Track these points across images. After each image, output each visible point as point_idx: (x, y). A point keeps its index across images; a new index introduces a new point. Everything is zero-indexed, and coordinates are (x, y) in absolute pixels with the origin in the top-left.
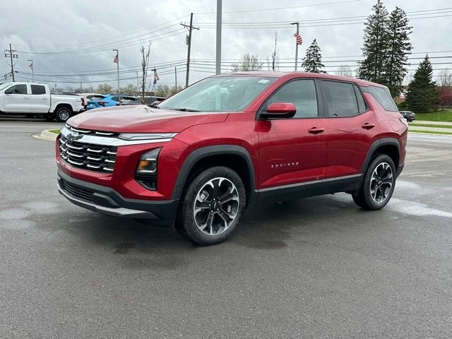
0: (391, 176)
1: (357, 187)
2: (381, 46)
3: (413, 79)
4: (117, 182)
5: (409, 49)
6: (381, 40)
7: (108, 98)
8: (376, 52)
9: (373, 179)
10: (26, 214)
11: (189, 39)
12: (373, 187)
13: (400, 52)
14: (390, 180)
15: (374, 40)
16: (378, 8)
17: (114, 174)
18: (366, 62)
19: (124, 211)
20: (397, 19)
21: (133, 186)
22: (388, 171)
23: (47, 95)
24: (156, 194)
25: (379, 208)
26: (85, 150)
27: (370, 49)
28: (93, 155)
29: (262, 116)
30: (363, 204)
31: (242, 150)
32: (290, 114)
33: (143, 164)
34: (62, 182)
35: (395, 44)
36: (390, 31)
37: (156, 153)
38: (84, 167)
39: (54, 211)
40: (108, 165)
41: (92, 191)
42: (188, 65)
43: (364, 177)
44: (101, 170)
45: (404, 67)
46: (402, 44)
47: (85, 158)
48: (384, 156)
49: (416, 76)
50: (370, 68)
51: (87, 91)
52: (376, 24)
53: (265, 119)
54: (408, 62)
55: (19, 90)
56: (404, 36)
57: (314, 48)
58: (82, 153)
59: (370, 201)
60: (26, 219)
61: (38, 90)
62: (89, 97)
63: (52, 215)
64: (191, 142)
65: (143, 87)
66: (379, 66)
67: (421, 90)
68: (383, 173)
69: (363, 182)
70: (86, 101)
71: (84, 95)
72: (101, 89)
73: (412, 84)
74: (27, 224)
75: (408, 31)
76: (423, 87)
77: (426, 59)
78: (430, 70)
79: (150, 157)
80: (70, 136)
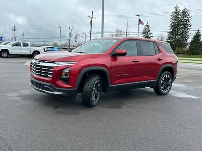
0: (170, 81)
1: (155, 85)
2: (178, 25)
3: (192, 40)
4: (53, 81)
5: (190, 26)
6: (178, 22)
7: (55, 48)
8: (176, 28)
9: (162, 82)
10: (18, 94)
11: (91, 22)
12: (162, 85)
13: (186, 27)
14: (170, 82)
15: (174, 22)
16: (177, 8)
17: (52, 78)
18: (171, 32)
19: (56, 93)
20: (185, 13)
21: (59, 82)
22: (169, 79)
23: (29, 47)
24: (68, 86)
25: (165, 94)
26: (41, 69)
27: (173, 26)
28: (44, 70)
29: (113, 55)
30: (158, 93)
31: (104, 69)
32: (124, 54)
33: (63, 74)
34: (32, 82)
35: (184, 24)
36: (182, 18)
37: (69, 69)
38: (41, 75)
39: (30, 94)
40: (50, 74)
41: (44, 85)
42: (91, 34)
43: (158, 81)
44: (47, 76)
45: (188, 34)
46: (187, 24)
47: (41, 72)
48: (166, 72)
49: (194, 38)
50: (173, 35)
51: (47, 46)
52: (176, 15)
53: (114, 56)
54: (190, 32)
55: (18, 45)
56: (188, 20)
57: (148, 26)
58: (40, 70)
59: (161, 91)
60: (18, 96)
61: (25, 45)
62: (47, 48)
63: (28, 95)
64: (83, 65)
65: (70, 43)
66: (177, 34)
67: (196, 45)
68: (166, 79)
69: (158, 83)
70: (46, 49)
71: (45, 47)
72: (53, 45)
73: (192, 42)
74: (18, 98)
75: (190, 18)
76: (197, 43)
77: (198, 31)
78: (200, 36)
79: (66, 71)
80: (35, 63)
